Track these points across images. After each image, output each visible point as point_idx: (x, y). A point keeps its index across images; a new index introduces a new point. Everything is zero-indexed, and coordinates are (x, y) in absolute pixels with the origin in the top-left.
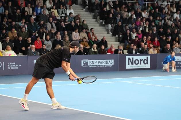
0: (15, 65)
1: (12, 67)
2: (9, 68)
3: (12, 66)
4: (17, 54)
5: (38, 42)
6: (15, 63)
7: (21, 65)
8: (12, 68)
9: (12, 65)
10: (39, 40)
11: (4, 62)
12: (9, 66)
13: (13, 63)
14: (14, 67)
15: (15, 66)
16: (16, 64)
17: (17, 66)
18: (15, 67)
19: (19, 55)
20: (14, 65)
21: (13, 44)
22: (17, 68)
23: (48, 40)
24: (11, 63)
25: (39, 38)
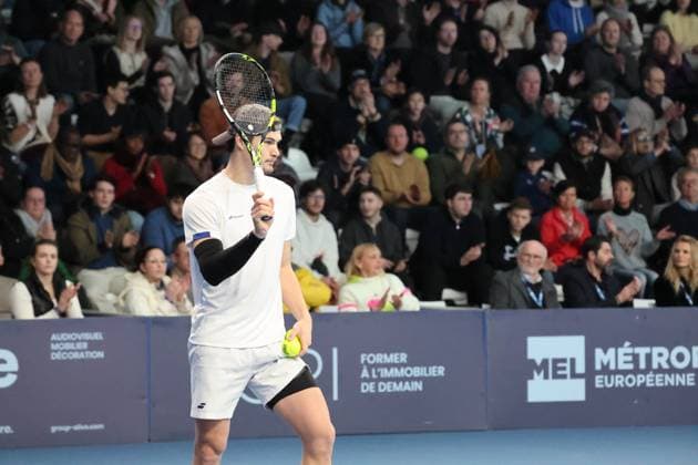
0: (404, 365)
1: (386, 380)
2: (370, 388)
3: (385, 373)
4: (422, 298)
5: (562, 215)
6: (404, 357)
7: (441, 371)
8: (387, 387)
9: (389, 366)
10: (574, 209)
11: (335, 351)
12: (365, 374)
13: (393, 358)
14: (397, 380)
15: (403, 372)
16: (411, 363)
17: (417, 371)
18: (404, 379)
19: (440, 305)
20: (399, 366)
21: (410, 233)
22: (418, 386)
23: (627, 206)
24: (379, 358)
25: (572, 191)
